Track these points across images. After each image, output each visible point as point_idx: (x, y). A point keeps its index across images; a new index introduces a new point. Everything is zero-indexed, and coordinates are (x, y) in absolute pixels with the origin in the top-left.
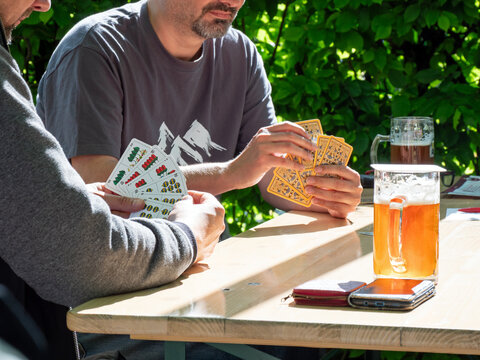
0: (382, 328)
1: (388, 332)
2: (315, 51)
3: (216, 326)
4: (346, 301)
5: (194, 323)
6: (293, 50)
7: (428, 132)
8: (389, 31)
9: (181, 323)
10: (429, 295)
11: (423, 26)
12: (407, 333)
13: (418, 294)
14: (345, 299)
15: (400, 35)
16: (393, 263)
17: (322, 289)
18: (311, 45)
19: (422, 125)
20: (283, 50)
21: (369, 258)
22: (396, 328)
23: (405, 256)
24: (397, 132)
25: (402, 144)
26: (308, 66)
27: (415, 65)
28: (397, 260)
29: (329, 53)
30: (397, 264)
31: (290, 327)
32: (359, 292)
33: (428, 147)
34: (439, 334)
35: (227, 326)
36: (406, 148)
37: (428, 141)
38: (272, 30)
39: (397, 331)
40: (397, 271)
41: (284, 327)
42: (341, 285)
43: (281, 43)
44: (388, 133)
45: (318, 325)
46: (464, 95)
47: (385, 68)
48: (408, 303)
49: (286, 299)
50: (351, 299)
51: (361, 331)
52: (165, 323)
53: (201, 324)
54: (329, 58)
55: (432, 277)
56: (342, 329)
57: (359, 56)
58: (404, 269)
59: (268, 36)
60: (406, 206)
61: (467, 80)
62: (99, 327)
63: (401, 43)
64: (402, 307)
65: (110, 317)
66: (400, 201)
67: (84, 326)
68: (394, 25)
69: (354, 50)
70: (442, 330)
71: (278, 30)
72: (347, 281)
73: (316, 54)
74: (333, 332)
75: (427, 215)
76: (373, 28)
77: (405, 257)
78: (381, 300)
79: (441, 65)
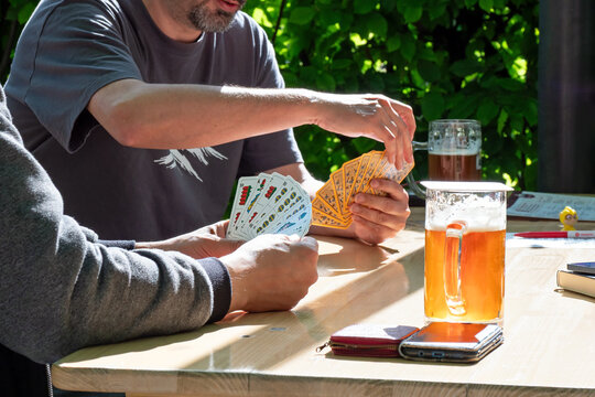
0: (443, 384)
1: (452, 389)
2: (324, 36)
3: (238, 382)
4: (397, 351)
5: (210, 379)
6: (296, 34)
7: (474, 138)
8: (419, 13)
9: (194, 379)
10: (496, 343)
11: (461, 6)
12: (474, 391)
13: (484, 343)
14: (394, 348)
15: (432, 18)
16: (450, 303)
17: (367, 336)
18: (318, 28)
19: (466, 130)
20: (284, 35)
21: (419, 297)
22: (461, 385)
23: (464, 294)
24: (437, 138)
25: (444, 153)
26: (315, 54)
27: (446, 54)
28: (454, 300)
29: (342, 39)
30: (454, 304)
31: (329, 384)
32: (412, 340)
33: (474, 157)
34: (515, 393)
35: (252, 382)
36: (448, 157)
37: (474, 149)
38: (270, 9)
39: (463, 389)
40: (454, 313)
41: (323, 384)
42: (388, 331)
43: (282, 26)
44: (426, 140)
45: (364, 381)
46: (509, 92)
47: (414, 58)
48: (472, 353)
49: (322, 348)
50: (402, 348)
51: (418, 389)
52: (175, 379)
53: (220, 380)
54: (342, 44)
55: (497, 320)
56: (395, 387)
57: (378, 42)
58: (463, 311)
59: (265, 18)
60: (465, 233)
61: (510, 73)
62: (92, 384)
63: (433, 27)
64: (465, 358)
65: (106, 371)
66: (459, 227)
67: (74, 382)
68: (426, 5)
69: (371, 35)
70: (517, 387)
71: (278, 10)
72: (395, 326)
73: (326, 39)
74: (383, 391)
75: (491, 244)
76: (399, 10)
77: (464, 296)
78: (440, 350)
79: (478, 54)
